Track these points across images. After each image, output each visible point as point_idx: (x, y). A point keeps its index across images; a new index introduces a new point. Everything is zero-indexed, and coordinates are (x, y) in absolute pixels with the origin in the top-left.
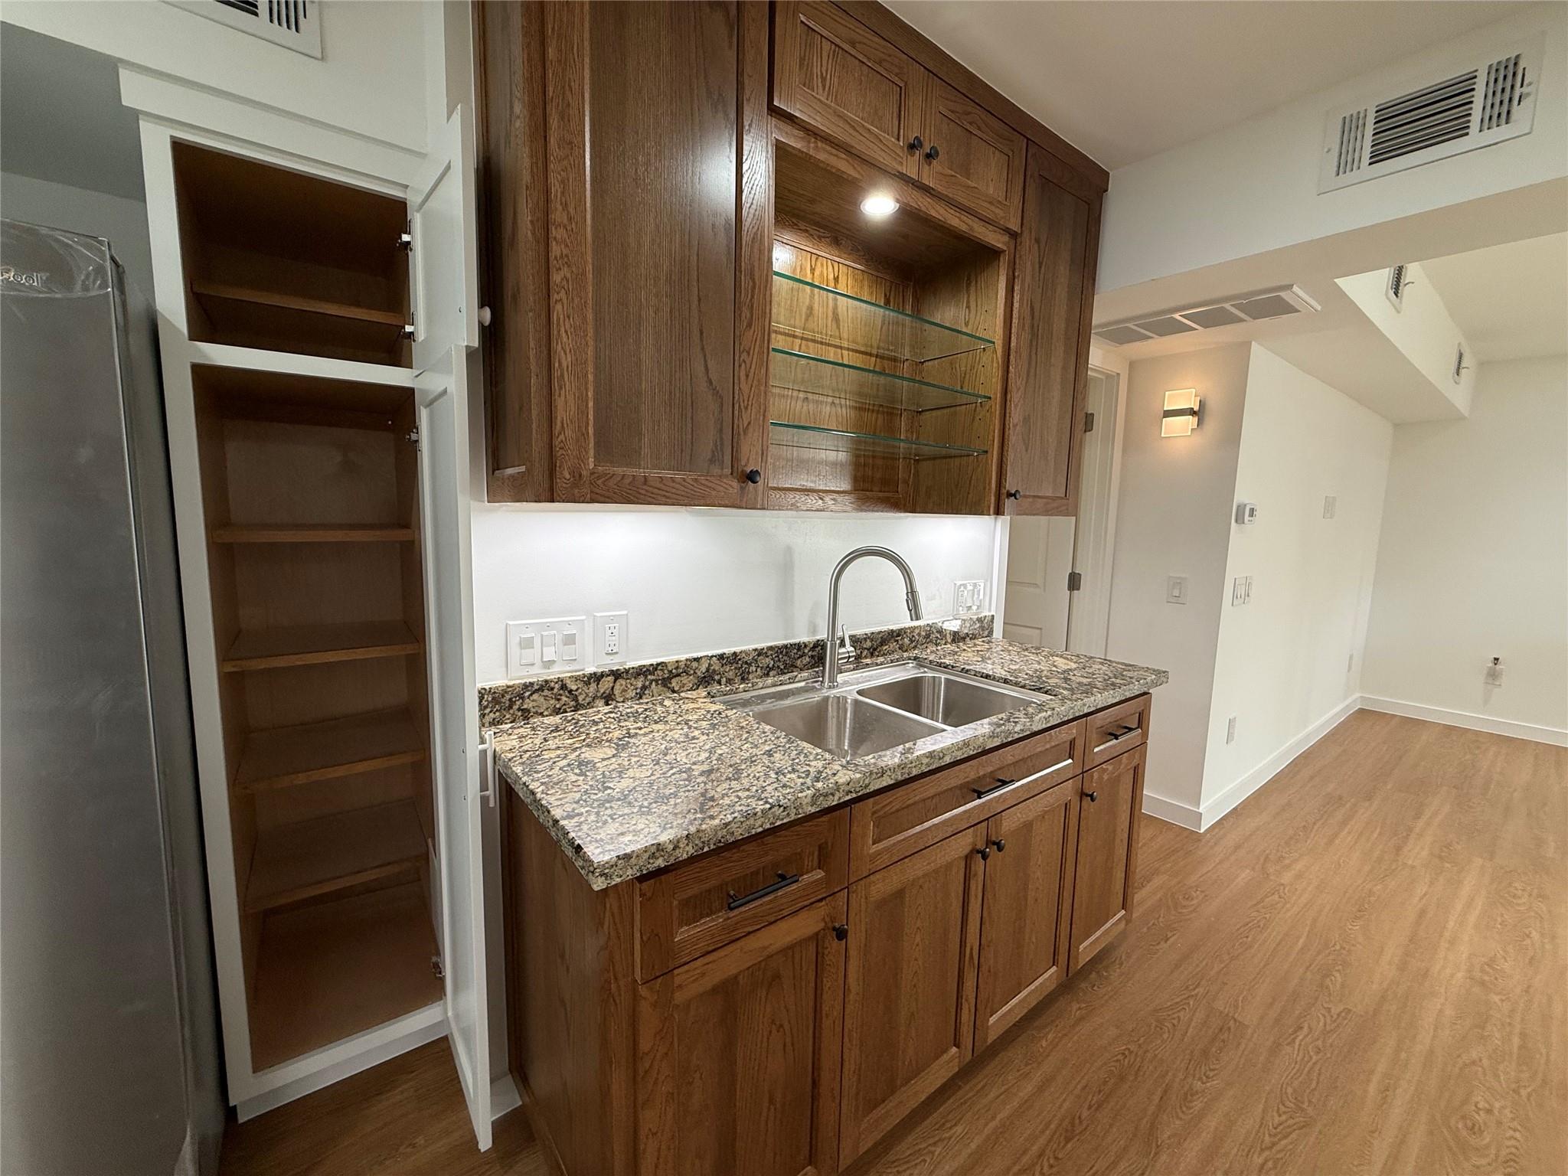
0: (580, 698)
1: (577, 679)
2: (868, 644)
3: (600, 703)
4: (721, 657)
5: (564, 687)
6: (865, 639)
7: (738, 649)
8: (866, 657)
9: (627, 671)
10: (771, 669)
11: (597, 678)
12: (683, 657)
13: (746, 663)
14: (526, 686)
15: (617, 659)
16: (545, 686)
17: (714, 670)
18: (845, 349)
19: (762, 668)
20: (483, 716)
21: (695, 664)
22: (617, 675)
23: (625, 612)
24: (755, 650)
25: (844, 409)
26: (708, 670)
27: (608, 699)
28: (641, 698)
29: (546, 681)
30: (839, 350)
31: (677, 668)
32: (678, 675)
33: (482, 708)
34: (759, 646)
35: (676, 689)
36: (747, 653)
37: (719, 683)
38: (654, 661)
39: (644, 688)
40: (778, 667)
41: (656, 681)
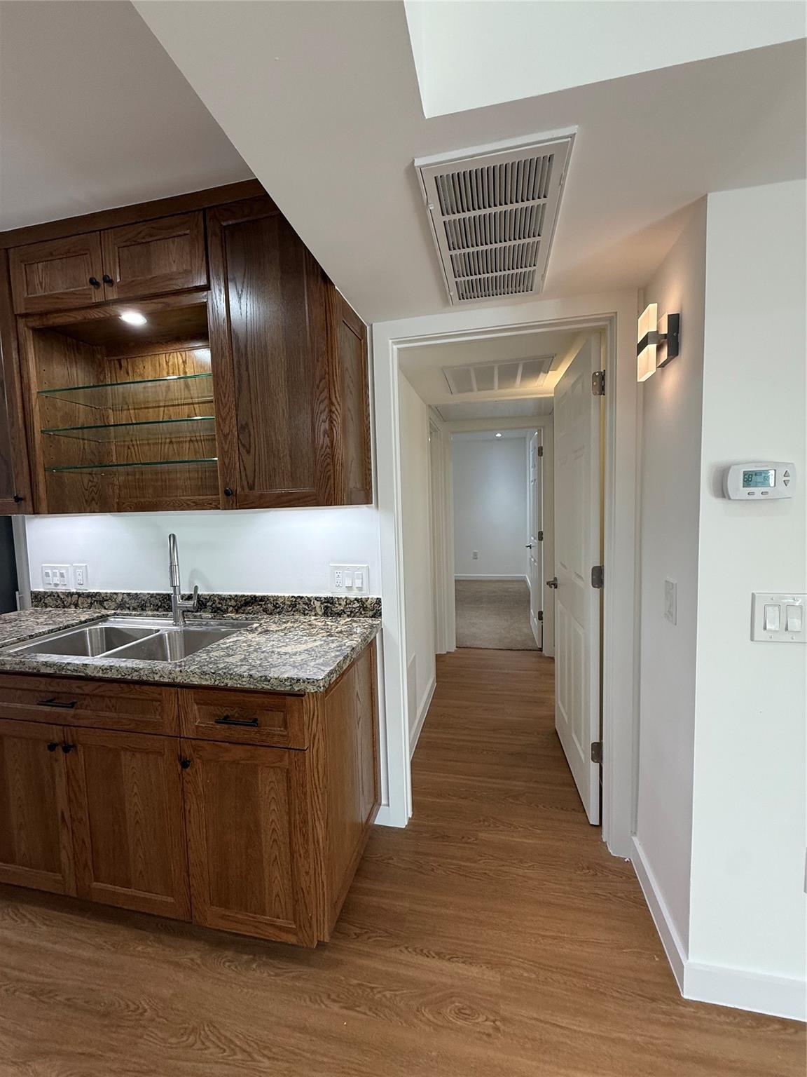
0: (65, 603)
1: (63, 593)
2: (233, 603)
3: (73, 606)
4: (129, 594)
5: (58, 596)
6: (230, 599)
7: (139, 592)
8: (231, 612)
9: (83, 594)
10: (160, 607)
11: (71, 594)
12: (109, 591)
13: (144, 600)
14: (45, 593)
15: (82, 587)
16: (51, 594)
17: (125, 602)
18: (196, 403)
19: (154, 605)
20: (32, 602)
21: (115, 596)
22: (79, 595)
23: (85, 565)
24: (149, 594)
25: (200, 443)
26: (122, 600)
27: (76, 606)
28: (90, 608)
29: (52, 592)
30: (192, 406)
31: (106, 596)
32: (107, 600)
33: (32, 599)
34: (151, 592)
35: (107, 607)
36: (144, 595)
37: (129, 608)
38: (96, 591)
39: (91, 604)
40: (164, 607)
41: (97, 601)
